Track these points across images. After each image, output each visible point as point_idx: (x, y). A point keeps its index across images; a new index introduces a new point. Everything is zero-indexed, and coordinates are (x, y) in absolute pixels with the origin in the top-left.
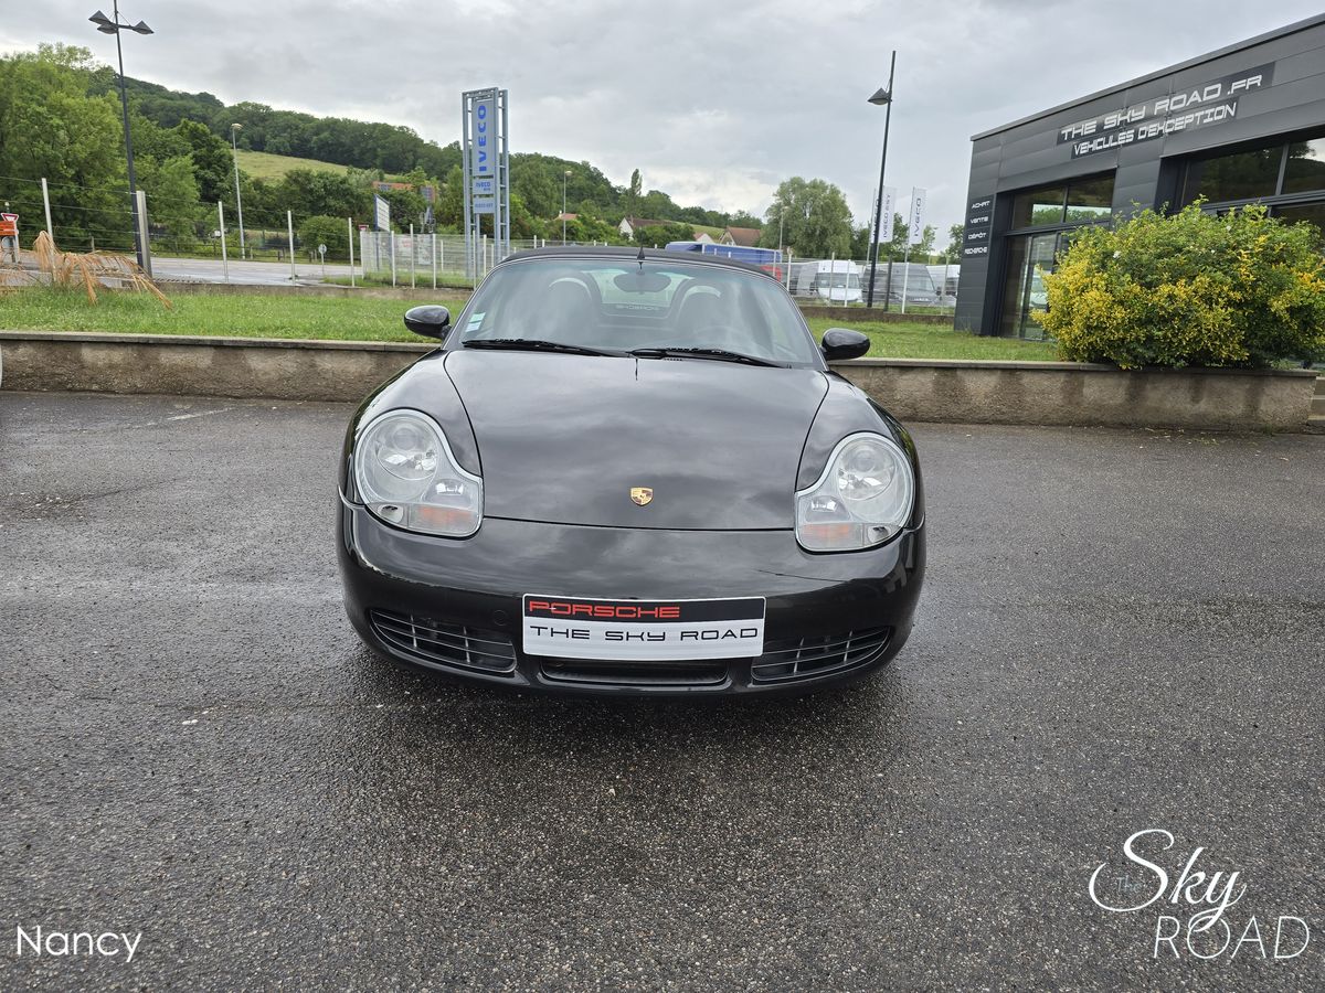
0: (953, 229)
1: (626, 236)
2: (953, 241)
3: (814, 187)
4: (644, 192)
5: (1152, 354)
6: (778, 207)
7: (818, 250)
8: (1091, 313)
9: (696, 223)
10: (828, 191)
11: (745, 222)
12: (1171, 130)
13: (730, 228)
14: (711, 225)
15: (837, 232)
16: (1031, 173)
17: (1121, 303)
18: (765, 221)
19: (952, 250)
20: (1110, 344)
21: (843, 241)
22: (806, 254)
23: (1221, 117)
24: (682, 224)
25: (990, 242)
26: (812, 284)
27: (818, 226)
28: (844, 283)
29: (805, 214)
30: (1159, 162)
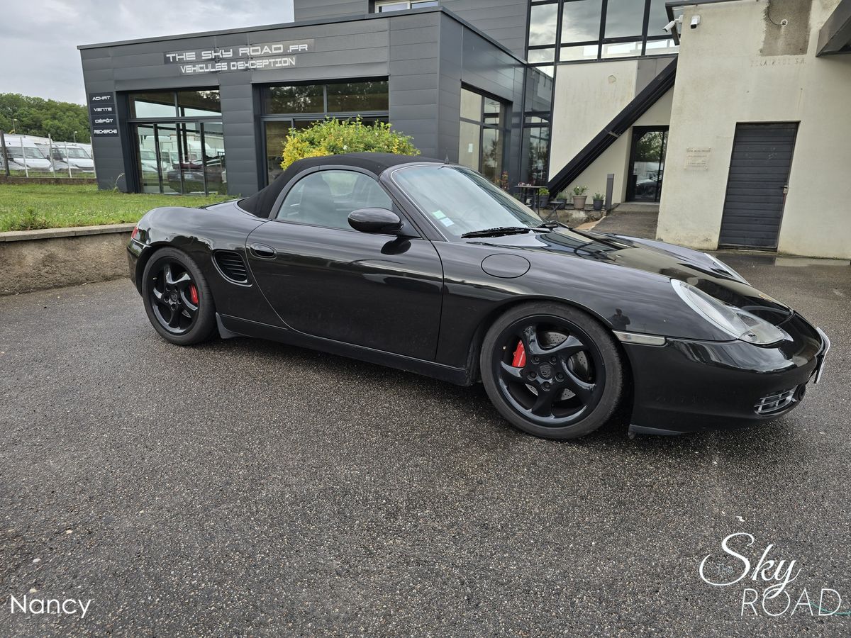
12: (254, 67)
23: (285, 64)
25: (118, 126)
30: (250, 86)
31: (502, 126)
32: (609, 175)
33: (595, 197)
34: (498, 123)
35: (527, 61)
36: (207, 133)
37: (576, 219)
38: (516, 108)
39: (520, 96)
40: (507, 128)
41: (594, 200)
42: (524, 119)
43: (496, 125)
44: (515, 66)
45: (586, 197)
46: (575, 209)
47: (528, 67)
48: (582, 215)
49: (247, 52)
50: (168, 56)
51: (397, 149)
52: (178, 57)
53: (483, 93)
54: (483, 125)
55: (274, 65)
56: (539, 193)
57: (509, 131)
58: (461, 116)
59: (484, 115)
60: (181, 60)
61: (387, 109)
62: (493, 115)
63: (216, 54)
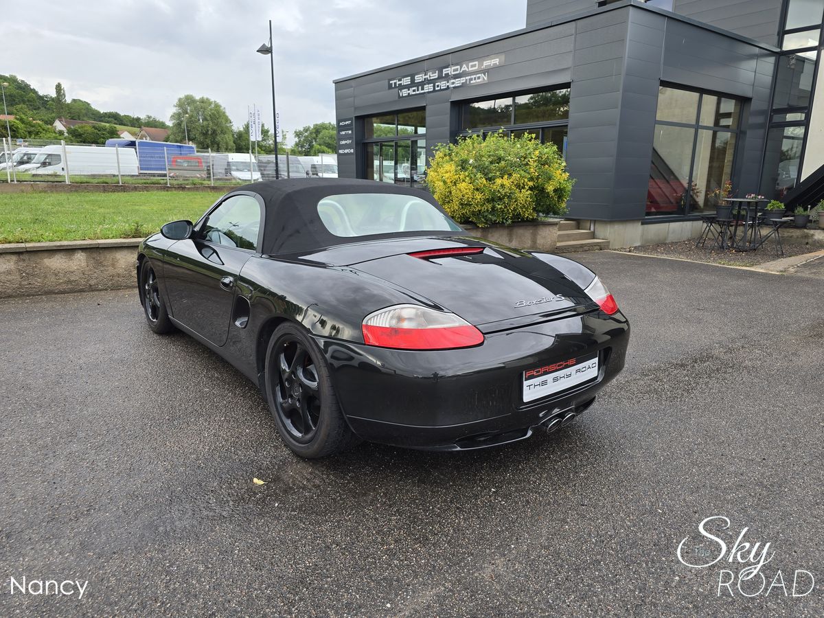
0: (295, 132)
1: (61, 133)
2: (297, 139)
3: (203, 102)
4: (68, 100)
5: (495, 218)
6: (179, 114)
7: (212, 144)
8: (463, 196)
9: (116, 124)
10: (213, 106)
11: (153, 124)
12: (453, 86)
13: (144, 128)
14: (127, 125)
15: (223, 132)
16: (374, 106)
17: (477, 190)
18: (170, 123)
19: (297, 145)
20: (473, 213)
21: (229, 139)
22: (203, 147)
23: (479, 80)
24: (107, 125)
25: (354, 146)
26: (226, 169)
27: (209, 128)
28: (248, 168)
29: (199, 120)
30: (449, 104)
31: (735, 127)
34: (731, 124)
35: (781, 48)
37: (818, 242)
38: (755, 105)
39: (768, 91)
40: (742, 129)
42: (771, 117)
43: (728, 127)
44: (757, 57)
46: (819, 228)
47: (782, 55)
49: (449, 72)
50: (391, 82)
51: (535, 161)
52: (398, 83)
53: (702, 91)
54: (716, 129)
55: (470, 82)
56: (769, 207)
57: (745, 133)
58: (657, 119)
59: (719, 116)
60: (400, 85)
61: (567, 118)
62: (728, 115)
63: (426, 77)
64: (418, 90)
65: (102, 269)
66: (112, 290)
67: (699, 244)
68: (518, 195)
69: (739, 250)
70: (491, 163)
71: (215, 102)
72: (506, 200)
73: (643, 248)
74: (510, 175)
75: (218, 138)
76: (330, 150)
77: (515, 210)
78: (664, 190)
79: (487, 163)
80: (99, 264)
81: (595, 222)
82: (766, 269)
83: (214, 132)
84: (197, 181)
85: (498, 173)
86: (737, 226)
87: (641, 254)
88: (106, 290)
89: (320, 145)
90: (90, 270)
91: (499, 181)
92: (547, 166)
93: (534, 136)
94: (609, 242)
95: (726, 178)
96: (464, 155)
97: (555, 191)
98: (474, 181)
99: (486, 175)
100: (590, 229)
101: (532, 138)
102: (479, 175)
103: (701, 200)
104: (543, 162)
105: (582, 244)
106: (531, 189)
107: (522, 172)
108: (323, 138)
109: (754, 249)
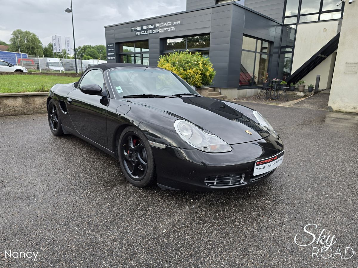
3: (26, 33)
6: (14, 39)
10: (32, 35)
12: (161, 31)
15: (38, 48)
16: (124, 38)
17: (180, 74)
18: (9, 43)
21: (41, 51)
23: (172, 30)
25: (115, 56)
26: (46, 65)
27: (30, 46)
28: (57, 65)
29: (25, 42)
30: (159, 39)
31: (268, 53)
32: (317, 75)
33: (310, 85)
34: (267, 51)
35: (284, 23)
36: (144, 57)
37: (299, 96)
38: (276, 45)
39: (279, 39)
40: (271, 54)
41: (309, 87)
42: (281, 49)
43: (266, 53)
44: (276, 26)
45: (305, 85)
46: (299, 91)
47: (284, 26)
48: (302, 94)
49: (159, 26)
50: (132, 28)
51: (201, 63)
52: (135, 29)
53: (257, 39)
54: (262, 53)
55: (168, 30)
56: (281, 83)
57: (272, 55)
58: (243, 49)
59: (262, 48)
60: (136, 30)
61: (209, 47)
62: (266, 48)
63: (148, 27)
64: (145, 33)
65: (29, 105)
66: (33, 114)
67: (258, 97)
68: (196, 76)
69: (272, 99)
70: (185, 63)
71: (33, 33)
72: (191, 78)
73: (238, 99)
74: (193, 69)
75: (35, 51)
76: (92, 58)
77: (195, 82)
78: (243, 76)
79: (184, 64)
80: (28, 103)
81: (221, 88)
82: (283, 105)
83: (33, 48)
84: (32, 70)
85: (188, 68)
86: (271, 90)
87: (239, 101)
88: (31, 114)
89: (87, 55)
90: (24, 105)
91: (188, 71)
92: (206, 65)
93: (200, 53)
94: (226, 96)
95: (265, 73)
96: (173, 60)
97: (209, 75)
98: (179, 70)
99: (183, 68)
100: (219, 91)
101: (199, 54)
102: (181, 68)
103: (256, 81)
104: (204, 64)
105: (217, 97)
106: (200, 74)
107: (198, 68)
108: (88, 52)
109: (277, 98)
